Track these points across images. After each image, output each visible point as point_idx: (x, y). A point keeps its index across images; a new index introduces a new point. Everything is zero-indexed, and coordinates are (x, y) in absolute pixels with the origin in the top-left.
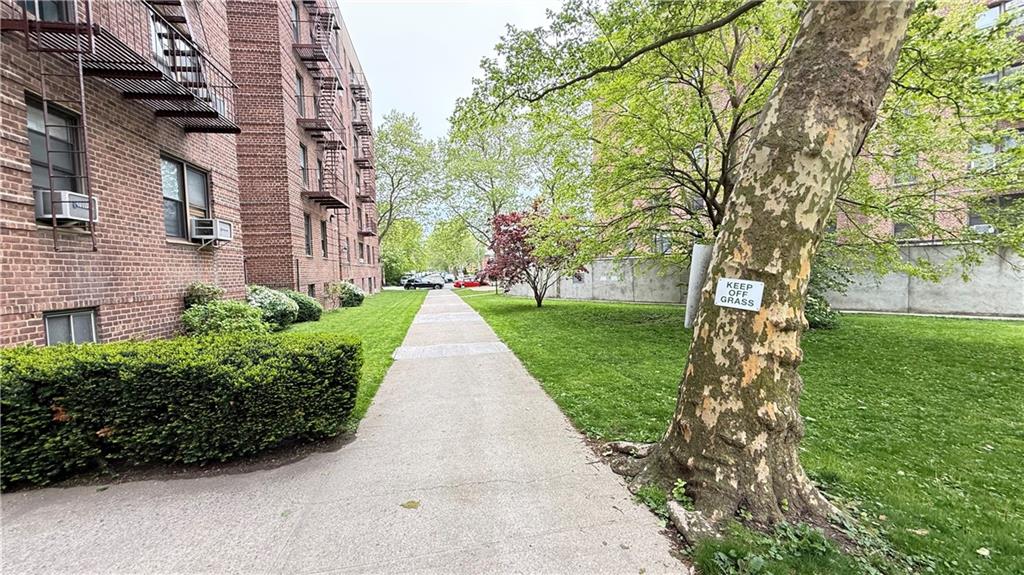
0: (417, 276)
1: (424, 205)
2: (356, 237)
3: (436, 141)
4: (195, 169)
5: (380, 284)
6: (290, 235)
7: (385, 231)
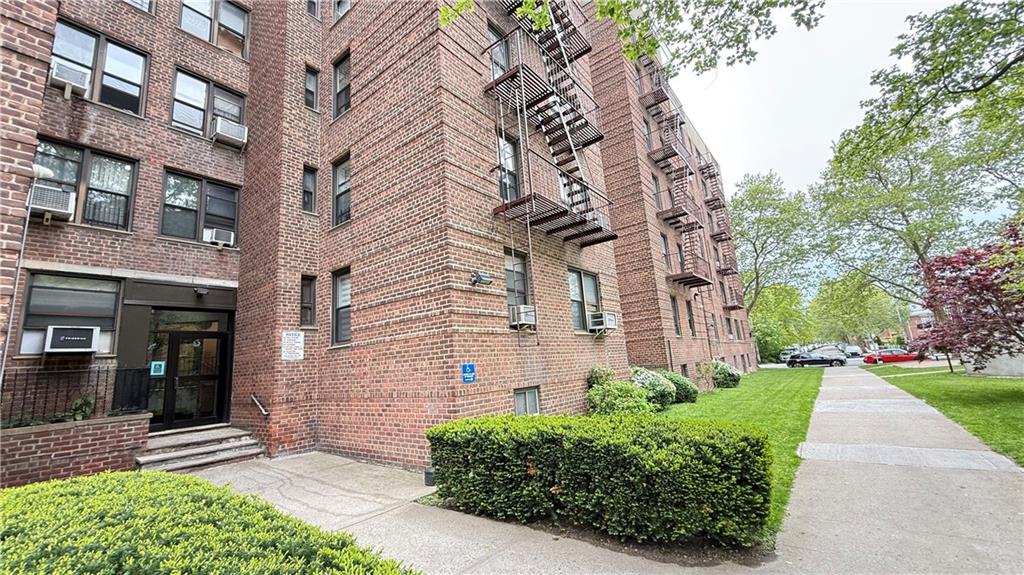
0: (802, 350)
1: (800, 266)
2: (722, 312)
3: (805, 190)
4: (588, 274)
5: (755, 361)
6: (660, 318)
7: (753, 302)
